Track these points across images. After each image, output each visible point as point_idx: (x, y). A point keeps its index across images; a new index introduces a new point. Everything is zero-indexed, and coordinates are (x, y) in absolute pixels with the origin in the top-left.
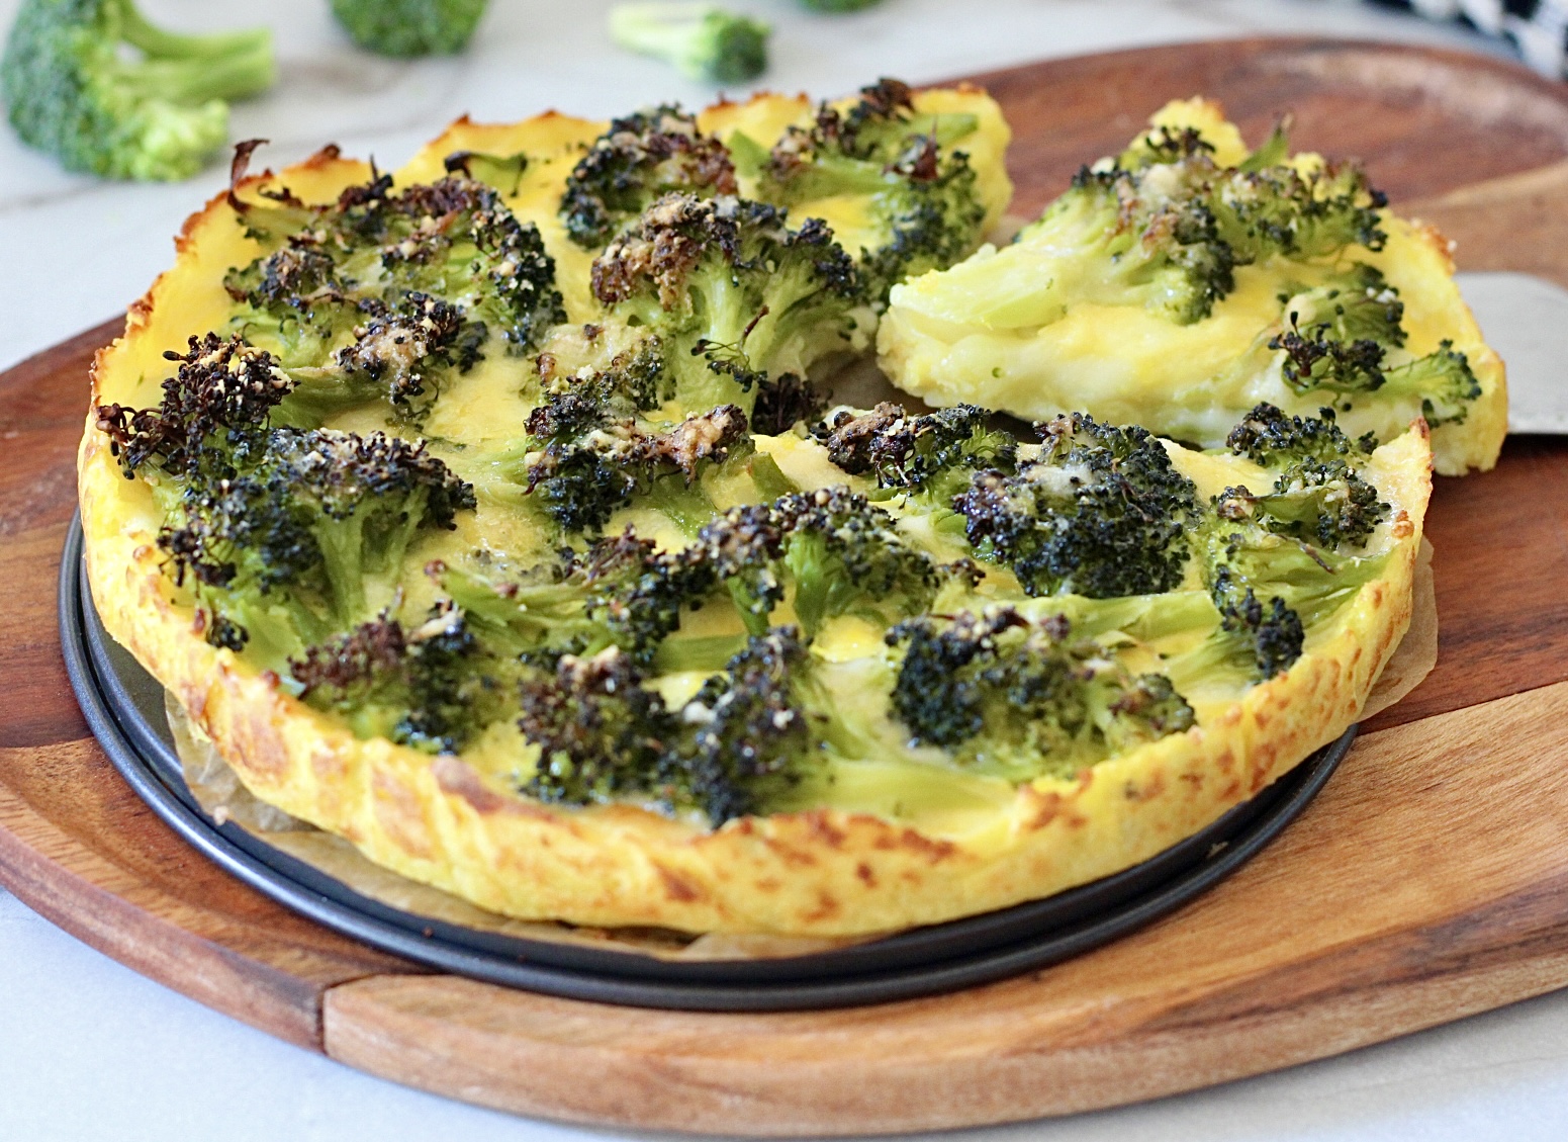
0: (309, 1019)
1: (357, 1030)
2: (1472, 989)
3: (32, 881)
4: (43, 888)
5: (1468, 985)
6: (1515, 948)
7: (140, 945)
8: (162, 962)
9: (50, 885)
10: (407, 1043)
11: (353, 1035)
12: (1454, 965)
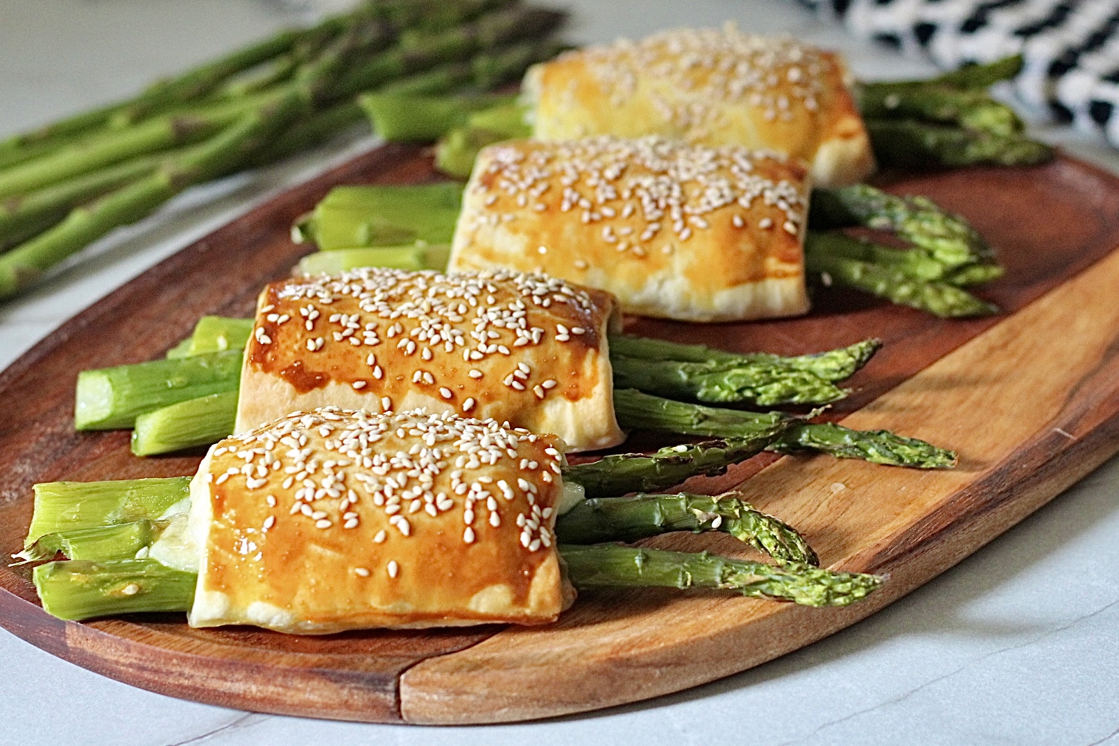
0: (390, 698)
1: (424, 694)
2: (1015, 509)
3: (172, 673)
4: (181, 674)
5: (1012, 507)
6: (1032, 479)
7: (261, 688)
8: (278, 694)
9: (187, 671)
10: (458, 693)
11: (421, 699)
12: (1008, 494)
